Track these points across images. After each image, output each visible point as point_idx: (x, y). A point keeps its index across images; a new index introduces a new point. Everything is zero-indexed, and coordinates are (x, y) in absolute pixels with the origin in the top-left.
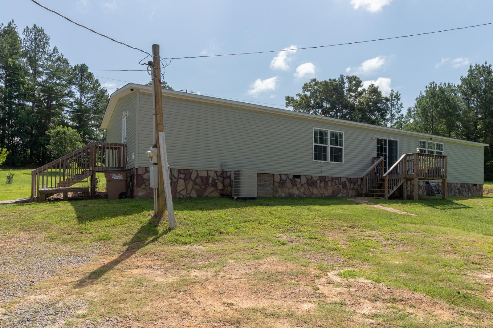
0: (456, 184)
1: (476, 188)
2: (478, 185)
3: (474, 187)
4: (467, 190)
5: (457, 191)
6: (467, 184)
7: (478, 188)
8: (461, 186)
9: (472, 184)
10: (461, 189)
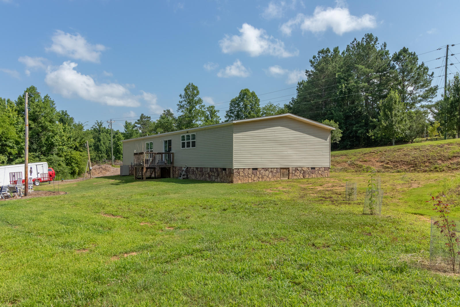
0: (206, 169)
1: (226, 173)
2: (227, 170)
3: (224, 172)
4: (216, 174)
5: (207, 176)
6: (215, 168)
7: (227, 173)
8: (211, 171)
9: (221, 168)
10: (211, 173)
